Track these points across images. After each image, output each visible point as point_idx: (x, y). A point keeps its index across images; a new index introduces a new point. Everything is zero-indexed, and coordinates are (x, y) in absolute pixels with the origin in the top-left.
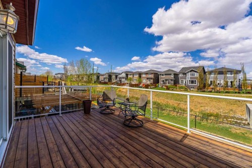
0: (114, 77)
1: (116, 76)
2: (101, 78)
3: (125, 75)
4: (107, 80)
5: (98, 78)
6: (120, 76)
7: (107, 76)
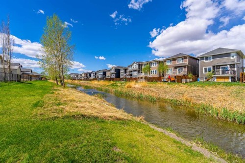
0: (122, 71)
1: (126, 70)
2: (108, 74)
3: (137, 66)
4: (114, 76)
5: (104, 73)
6: (130, 69)
7: (114, 71)
